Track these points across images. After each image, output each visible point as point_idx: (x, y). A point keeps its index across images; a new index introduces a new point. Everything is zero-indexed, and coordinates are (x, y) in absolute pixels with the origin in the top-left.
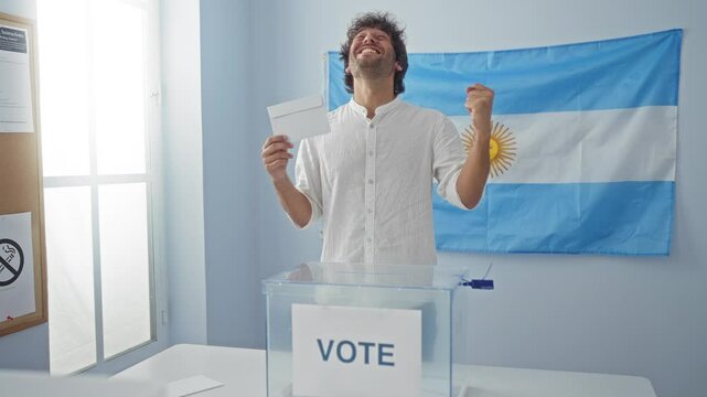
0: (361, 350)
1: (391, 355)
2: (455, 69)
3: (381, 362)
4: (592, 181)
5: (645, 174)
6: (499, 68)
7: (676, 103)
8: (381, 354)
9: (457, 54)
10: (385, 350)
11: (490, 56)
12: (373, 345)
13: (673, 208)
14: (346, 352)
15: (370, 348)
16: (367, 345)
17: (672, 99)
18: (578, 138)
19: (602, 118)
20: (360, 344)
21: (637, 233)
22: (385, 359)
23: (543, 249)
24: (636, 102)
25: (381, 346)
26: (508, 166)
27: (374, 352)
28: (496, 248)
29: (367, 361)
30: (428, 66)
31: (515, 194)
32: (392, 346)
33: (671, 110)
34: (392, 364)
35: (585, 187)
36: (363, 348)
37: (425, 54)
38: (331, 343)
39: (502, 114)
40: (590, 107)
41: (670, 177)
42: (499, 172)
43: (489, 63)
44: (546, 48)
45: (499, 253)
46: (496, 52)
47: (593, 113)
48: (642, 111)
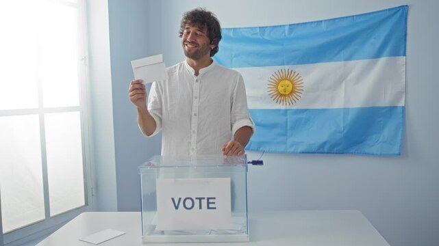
0: (197, 202)
1: (214, 203)
2: (266, 37)
3: (208, 208)
4: (351, 106)
5: (385, 102)
6: (292, 35)
7: (405, 54)
8: (208, 203)
9: (267, 27)
10: (210, 201)
11: (287, 28)
12: (204, 198)
13: (404, 123)
14: (189, 204)
15: (202, 200)
16: (200, 199)
17: (402, 52)
18: (342, 78)
19: (357, 65)
20: (196, 198)
21: (380, 140)
22: (211, 206)
23: (321, 150)
24: (378, 55)
25: (208, 199)
26: (299, 98)
27: (204, 202)
28: (292, 150)
29: (200, 208)
30: (249, 35)
31: (304, 115)
32: (214, 198)
33: (402, 59)
34: (215, 208)
35: (346, 110)
36: (198, 200)
37: (248, 28)
38: (180, 199)
39: (294, 64)
40: (349, 59)
41: (402, 104)
42: (293, 102)
43: (287, 32)
44: (321, 21)
45: (294, 153)
46: (290, 25)
47: (352, 63)
48: (382, 60)
